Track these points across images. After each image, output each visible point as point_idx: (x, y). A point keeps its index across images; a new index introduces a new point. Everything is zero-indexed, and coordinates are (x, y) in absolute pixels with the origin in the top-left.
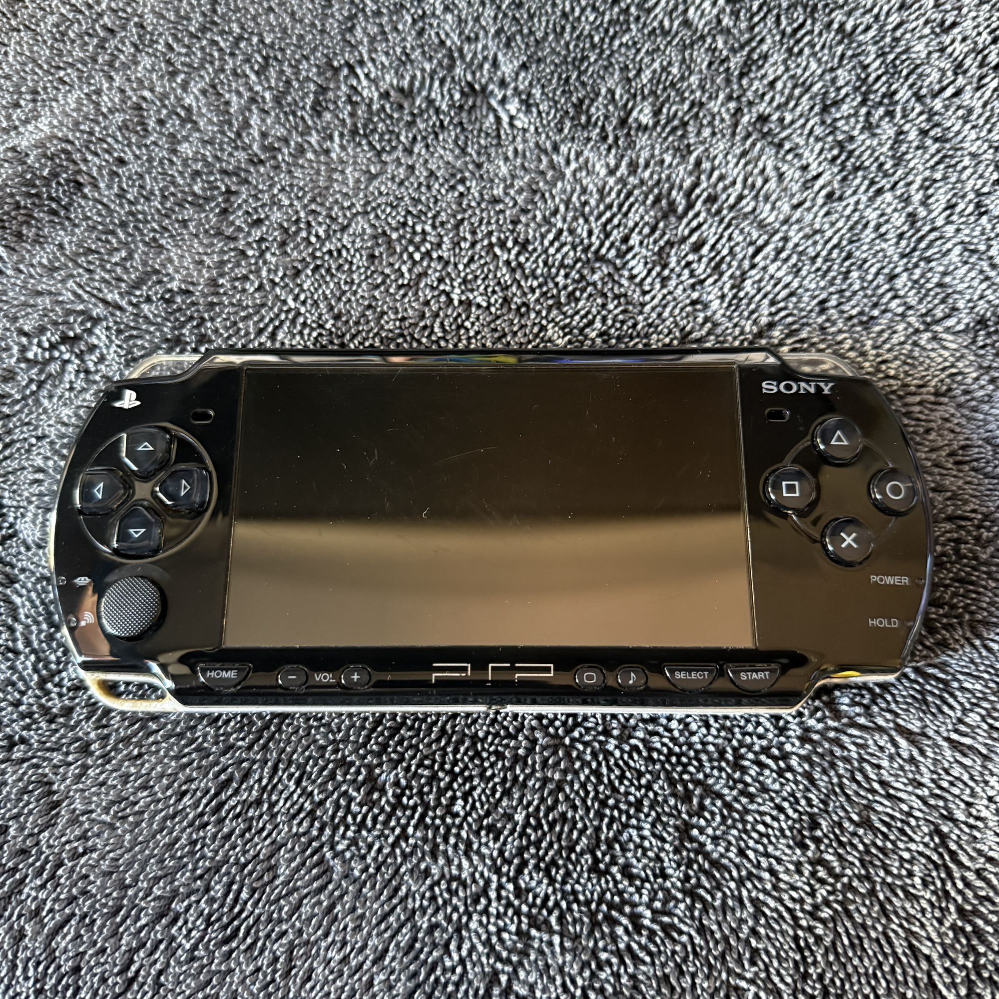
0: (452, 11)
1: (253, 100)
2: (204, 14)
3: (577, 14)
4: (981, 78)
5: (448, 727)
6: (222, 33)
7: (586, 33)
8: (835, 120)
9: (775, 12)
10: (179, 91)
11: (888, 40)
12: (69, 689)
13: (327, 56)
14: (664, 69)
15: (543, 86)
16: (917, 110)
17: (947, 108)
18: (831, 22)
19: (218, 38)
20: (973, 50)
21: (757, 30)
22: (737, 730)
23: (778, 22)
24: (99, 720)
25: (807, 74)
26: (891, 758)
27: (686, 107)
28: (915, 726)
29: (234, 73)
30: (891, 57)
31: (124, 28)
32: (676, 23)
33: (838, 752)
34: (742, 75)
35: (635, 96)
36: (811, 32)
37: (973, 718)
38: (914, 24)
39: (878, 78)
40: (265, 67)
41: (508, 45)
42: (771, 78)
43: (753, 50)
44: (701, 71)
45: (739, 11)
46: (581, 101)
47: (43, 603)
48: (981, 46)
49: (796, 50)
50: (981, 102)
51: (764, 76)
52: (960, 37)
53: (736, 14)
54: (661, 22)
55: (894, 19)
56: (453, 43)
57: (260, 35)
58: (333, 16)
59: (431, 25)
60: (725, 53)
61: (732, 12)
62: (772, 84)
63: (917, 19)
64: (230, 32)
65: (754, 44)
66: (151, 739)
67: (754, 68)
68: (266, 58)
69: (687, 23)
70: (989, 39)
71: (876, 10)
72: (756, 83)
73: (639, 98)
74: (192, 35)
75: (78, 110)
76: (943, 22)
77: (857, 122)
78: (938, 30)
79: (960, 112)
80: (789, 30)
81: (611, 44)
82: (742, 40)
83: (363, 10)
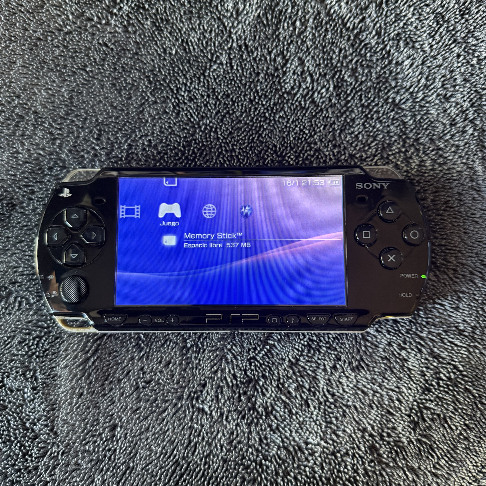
0: (193, 100)
1: (95, 155)
2: (66, 105)
3: (257, 101)
4: (464, 127)
5: (206, 473)
6: (77, 116)
7: (262, 111)
8: (389, 155)
9: (359, 94)
10: (58, 150)
11: (417, 107)
12: (36, 458)
13: (131, 129)
14: (301, 130)
15: (241, 144)
16: (431, 149)
17: (446, 146)
18: (388, 98)
19: (75, 119)
20: (461, 111)
21: (349, 105)
22: (335, 471)
23: (361, 100)
24: (50, 472)
25: (375, 130)
26: (404, 480)
27: (312, 153)
28: (416, 466)
29: (84, 139)
30: (419, 117)
31: (27, 114)
32: (308, 102)
33: (380, 479)
34: (341, 131)
35: (286, 147)
36: (377, 105)
37: (442, 462)
38: (430, 98)
39: (412, 130)
40: (100, 135)
41: (222, 121)
42: (356, 133)
43: (347, 116)
44: (320, 131)
45: (341, 93)
46: (260, 152)
47: (20, 418)
48: (465, 109)
49: (369, 116)
50: (463, 144)
51: (352, 133)
52: (454, 104)
53: (338, 95)
54: (300, 102)
55: (420, 95)
56: (195, 119)
57: (96, 116)
58: (132, 104)
59: (183, 109)
60: (333, 119)
61: (337, 95)
62: (357, 136)
63: (433, 94)
64: (81, 115)
65: (348, 113)
66: (74, 480)
67: (347, 127)
68: (100, 131)
69: (313, 102)
70: (469, 105)
71: (411, 90)
72: (349, 136)
73: (289, 148)
74: (61, 117)
75: (7, 163)
76: (446, 95)
77: (400, 156)
78: (443, 100)
79: (453, 150)
80: (366, 104)
81: (274, 117)
82: (342, 111)
83: (147, 100)
